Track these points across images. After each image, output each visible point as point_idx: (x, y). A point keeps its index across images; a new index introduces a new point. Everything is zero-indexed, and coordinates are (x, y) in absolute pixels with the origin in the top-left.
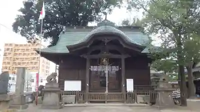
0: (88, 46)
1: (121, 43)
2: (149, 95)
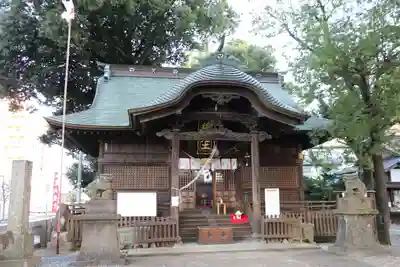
0: (179, 112)
1: (254, 105)
2: (313, 224)
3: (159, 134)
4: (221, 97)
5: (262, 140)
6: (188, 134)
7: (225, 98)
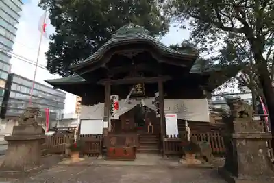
0: (104, 65)
1: (154, 56)
2: (209, 143)
3: (98, 83)
5: (165, 80)
7: (133, 53)
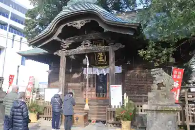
1: (100, 25)
3: (55, 53)
4: (79, 24)
6: (69, 51)
7: (81, 23)
